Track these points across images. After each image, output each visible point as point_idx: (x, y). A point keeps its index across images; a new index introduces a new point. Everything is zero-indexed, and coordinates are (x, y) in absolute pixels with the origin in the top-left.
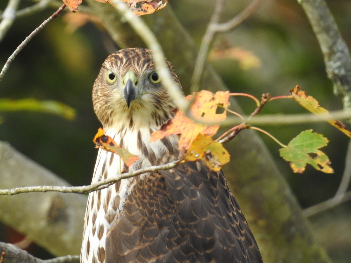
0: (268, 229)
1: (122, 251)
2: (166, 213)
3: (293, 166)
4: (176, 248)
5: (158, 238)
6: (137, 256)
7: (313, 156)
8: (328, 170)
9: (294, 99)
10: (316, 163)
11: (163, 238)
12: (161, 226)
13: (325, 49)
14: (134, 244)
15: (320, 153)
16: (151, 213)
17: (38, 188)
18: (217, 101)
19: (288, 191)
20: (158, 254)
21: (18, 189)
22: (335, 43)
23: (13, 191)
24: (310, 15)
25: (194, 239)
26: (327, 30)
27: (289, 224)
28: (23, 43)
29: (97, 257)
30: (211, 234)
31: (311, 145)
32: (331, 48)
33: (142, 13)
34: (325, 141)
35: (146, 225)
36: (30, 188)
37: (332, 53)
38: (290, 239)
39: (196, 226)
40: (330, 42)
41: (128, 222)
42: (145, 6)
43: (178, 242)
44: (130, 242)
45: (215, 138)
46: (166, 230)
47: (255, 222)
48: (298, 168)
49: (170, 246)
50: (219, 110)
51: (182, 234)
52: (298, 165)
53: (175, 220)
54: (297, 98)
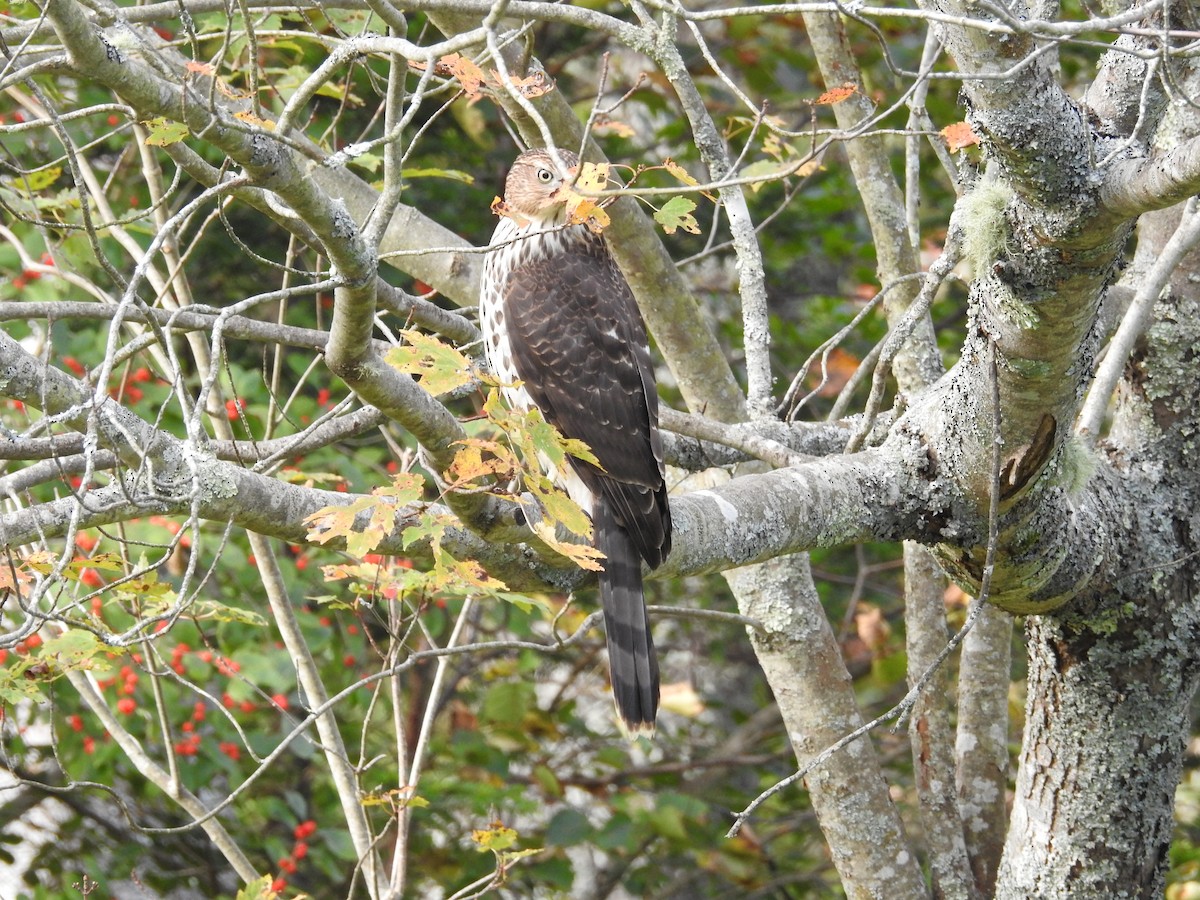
0: (645, 280)
1: (518, 313)
2: (552, 277)
3: (665, 228)
4: (565, 306)
5: (549, 300)
6: (532, 317)
7: (683, 219)
8: (697, 231)
9: (665, 170)
10: (685, 225)
11: (553, 300)
12: (549, 288)
13: (693, 123)
14: (529, 307)
15: (689, 217)
16: (539, 278)
17: (443, 249)
18: (599, 172)
19: (662, 247)
20: (550, 313)
21: (425, 250)
22: (701, 117)
23: (421, 252)
24: (679, 93)
25: (579, 298)
26: (695, 106)
27: (664, 275)
28: (429, 122)
29: (494, 320)
30: (594, 292)
31: (681, 209)
32: (698, 121)
33: (532, 96)
34: (693, 206)
35: (537, 289)
36: (436, 249)
37: (699, 126)
38: (663, 289)
39: (580, 287)
40: (698, 116)
41: (522, 289)
42: (534, 89)
43: (566, 301)
44: (525, 305)
45: (597, 203)
46: (554, 292)
47: (633, 274)
48: (670, 230)
49: (560, 305)
50: (601, 180)
51: (569, 294)
52: (670, 227)
53: (560, 282)
54: (669, 168)
